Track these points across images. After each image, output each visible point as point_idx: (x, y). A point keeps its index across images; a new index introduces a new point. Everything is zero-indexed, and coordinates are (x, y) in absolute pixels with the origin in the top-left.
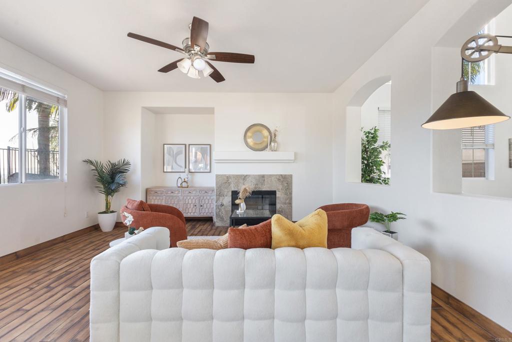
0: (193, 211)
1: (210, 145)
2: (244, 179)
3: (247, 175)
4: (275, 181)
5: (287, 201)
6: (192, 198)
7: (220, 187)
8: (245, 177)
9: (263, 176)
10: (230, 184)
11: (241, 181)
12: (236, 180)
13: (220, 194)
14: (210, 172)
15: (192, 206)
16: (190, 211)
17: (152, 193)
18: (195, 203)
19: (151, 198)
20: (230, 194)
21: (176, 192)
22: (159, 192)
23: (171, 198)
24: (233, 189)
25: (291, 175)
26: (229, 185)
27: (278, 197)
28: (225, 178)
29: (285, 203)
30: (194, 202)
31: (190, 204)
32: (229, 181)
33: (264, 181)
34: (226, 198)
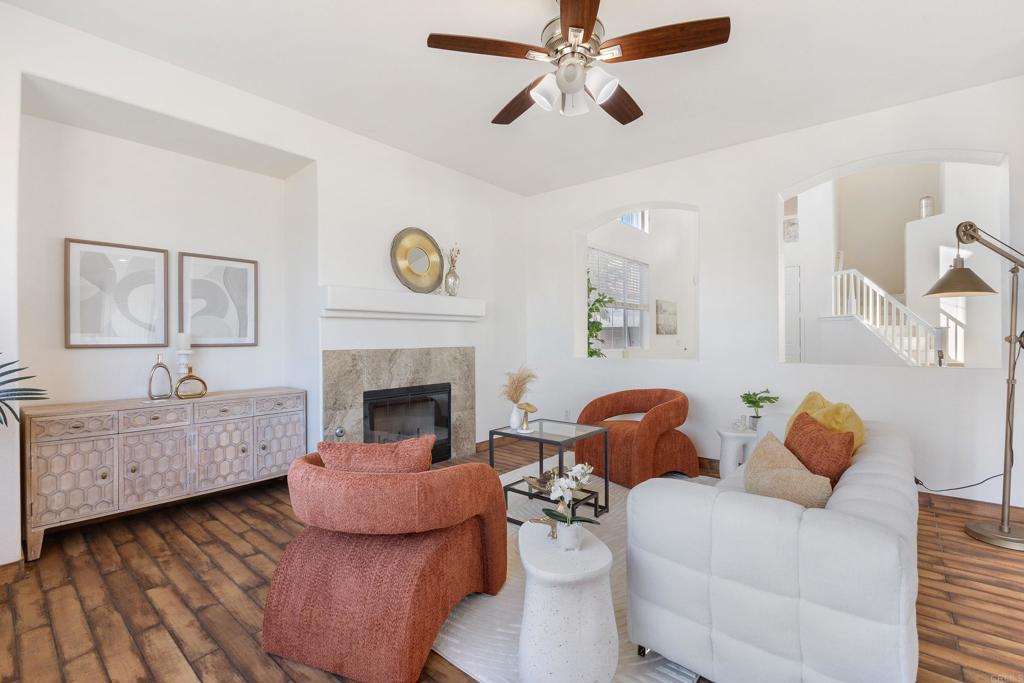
0: (235, 470)
1: (255, 263)
2: (390, 360)
3: (397, 350)
4: (449, 361)
5: (468, 403)
6: (230, 427)
7: (336, 384)
8: (391, 356)
9: (427, 352)
10: (359, 373)
11: (384, 364)
12: (374, 365)
13: (334, 405)
14: (255, 345)
15: (230, 453)
16: (224, 472)
17: (51, 430)
18: (242, 441)
19: (47, 452)
20: (361, 399)
21: (171, 417)
22: (91, 425)
23: (147, 439)
24: (368, 388)
25: (473, 348)
26: (359, 378)
27: (455, 396)
28: (349, 359)
29: (465, 409)
30: (236, 440)
31: (224, 448)
32: (358, 368)
33: (430, 362)
34: (351, 412)
